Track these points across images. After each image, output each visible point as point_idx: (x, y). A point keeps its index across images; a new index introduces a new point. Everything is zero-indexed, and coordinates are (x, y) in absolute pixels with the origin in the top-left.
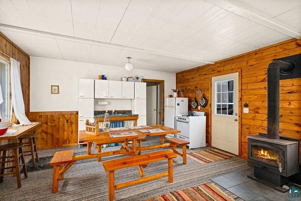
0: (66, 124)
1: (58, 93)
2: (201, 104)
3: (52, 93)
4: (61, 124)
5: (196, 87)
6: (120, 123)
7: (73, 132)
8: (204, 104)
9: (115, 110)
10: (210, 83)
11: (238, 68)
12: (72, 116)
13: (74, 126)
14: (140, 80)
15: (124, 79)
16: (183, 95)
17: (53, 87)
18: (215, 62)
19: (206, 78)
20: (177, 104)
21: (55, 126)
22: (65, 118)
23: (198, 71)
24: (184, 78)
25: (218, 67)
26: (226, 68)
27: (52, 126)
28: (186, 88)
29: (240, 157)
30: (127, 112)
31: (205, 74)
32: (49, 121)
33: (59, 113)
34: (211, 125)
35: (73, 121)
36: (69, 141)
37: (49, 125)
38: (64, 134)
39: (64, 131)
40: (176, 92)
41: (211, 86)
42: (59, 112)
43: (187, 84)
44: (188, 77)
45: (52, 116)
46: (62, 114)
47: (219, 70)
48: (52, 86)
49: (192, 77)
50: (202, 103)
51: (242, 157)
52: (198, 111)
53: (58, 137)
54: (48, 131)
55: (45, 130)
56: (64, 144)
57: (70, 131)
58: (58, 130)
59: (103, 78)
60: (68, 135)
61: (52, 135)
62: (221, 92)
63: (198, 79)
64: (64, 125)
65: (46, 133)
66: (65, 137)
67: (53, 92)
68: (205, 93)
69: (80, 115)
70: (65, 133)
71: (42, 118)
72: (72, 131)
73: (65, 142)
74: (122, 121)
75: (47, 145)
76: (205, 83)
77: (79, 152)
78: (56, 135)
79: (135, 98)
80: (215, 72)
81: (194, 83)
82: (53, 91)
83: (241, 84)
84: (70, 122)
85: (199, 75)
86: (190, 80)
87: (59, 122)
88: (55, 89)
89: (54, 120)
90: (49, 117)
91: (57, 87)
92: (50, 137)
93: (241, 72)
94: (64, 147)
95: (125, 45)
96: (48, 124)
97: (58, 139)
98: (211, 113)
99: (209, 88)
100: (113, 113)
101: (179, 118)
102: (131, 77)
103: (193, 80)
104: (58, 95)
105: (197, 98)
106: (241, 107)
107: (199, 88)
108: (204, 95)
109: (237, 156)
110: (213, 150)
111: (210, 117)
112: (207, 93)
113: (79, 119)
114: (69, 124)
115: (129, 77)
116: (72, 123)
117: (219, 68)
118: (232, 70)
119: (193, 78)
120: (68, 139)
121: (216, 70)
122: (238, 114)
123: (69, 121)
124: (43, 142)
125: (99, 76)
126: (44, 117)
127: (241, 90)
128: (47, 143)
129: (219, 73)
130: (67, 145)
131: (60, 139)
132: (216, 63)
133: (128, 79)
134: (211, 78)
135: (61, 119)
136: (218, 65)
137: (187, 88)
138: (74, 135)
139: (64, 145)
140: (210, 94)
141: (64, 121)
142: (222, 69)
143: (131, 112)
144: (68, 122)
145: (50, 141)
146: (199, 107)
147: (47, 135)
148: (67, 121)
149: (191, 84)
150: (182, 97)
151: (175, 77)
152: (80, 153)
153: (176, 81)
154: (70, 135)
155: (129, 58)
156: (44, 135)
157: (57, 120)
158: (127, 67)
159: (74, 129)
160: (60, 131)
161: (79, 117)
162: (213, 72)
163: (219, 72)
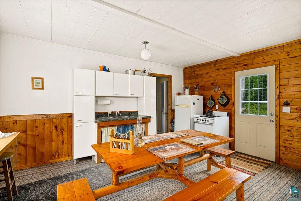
0: (54, 132)
1: (43, 88)
2: (221, 102)
3: (33, 88)
4: (47, 132)
5: (212, 84)
6: (128, 127)
7: (65, 142)
8: (224, 102)
9: (120, 111)
10: (233, 78)
11: (275, 61)
12: (63, 120)
13: (65, 134)
14: (147, 74)
15: (130, 72)
16: (197, 93)
17: (35, 80)
18: (240, 54)
19: (227, 73)
20: (193, 103)
21: (38, 135)
22: (53, 123)
23: (215, 65)
24: (194, 73)
25: (244, 60)
26: (257, 60)
27: (34, 135)
28: (198, 84)
29: (279, 164)
30: (133, 113)
31: (225, 69)
32: (28, 129)
33: (43, 116)
34: (234, 127)
35: (65, 128)
36: (59, 155)
37: (29, 134)
38: (51, 145)
39: (52, 141)
40: (188, 89)
41: (235, 82)
42: (45, 115)
43: (199, 80)
44: (201, 72)
45: (34, 121)
46: (48, 118)
47: (245, 63)
48: (33, 78)
49: (207, 71)
50: (223, 102)
51: (280, 163)
52: (216, 111)
53: (43, 151)
54: (28, 143)
55: (22, 142)
56: (52, 159)
57: (60, 140)
58: (43, 140)
59: (104, 69)
60: (58, 146)
61: (34, 149)
62: (249, 89)
63: (215, 75)
64: (51, 133)
65: (25, 146)
66: (53, 150)
67: (35, 87)
68: (226, 91)
69: (75, 118)
70: (53, 143)
71: (18, 124)
72: (63, 141)
73: (53, 156)
74: (131, 125)
75: (26, 163)
76: (226, 78)
77: (77, 171)
78: (39, 148)
79: (144, 95)
80: (240, 65)
81: (210, 79)
82: (35, 85)
83: (280, 79)
84: (60, 129)
85: (217, 69)
86: (204, 75)
87: (44, 129)
88: (37, 82)
89: (37, 127)
90: (29, 122)
91: (41, 80)
92: (30, 151)
93: (279, 65)
94: (51, 164)
95: (155, 20)
96: (27, 132)
97: (43, 153)
98: (234, 113)
99: (231, 85)
100: (117, 115)
101: (198, 120)
102: (138, 70)
103: (209, 75)
104: (42, 90)
105: (213, 96)
106: (279, 106)
107: (216, 84)
108: (224, 92)
109: (273, 162)
110: (240, 155)
111: (233, 117)
112: (229, 90)
113: (75, 125)
114: (59, 131)
115: (136, 70)
116: (63, 129)
117: (246, 61)
118: (266, 63)
119: (208, 73)
120: (57, 152)
121: (242, 63)
122: (274, 113)
123: (59, 127)
124: (19, 159)
125: (99, 66)
126: (21, 122)
127: (279, 86)
128: (26, 161)
129: (245, 67)
130: (56, 160)
131: (46, 153)
132: (242, 56)
133: (134, 71)
134: (234, 73)
135: (47, 125)
136: (245, 57)
137: (200, 84)
138: (66, 146)
139: (51, 161)
140: (233, 91)
141: (51, 127)
142: (250, 62)
143: (138, 113)
144: (57, 129)
145: (30, 158)
146: (217, 107)
147: (26, 148)
148: (56, 127)
149: (205, 80)
150: (196, 95)
151: (182, 72)
152: (79, 172)
153: (184, 77)
154: (60, 146)
155: (146, 43)
156: (21, 149)
157: (41, 127)
158: (144, 55)
159: (66, 137)
160: (45, 141)
161: (75, 121)
162: (237, 66)
163: (246, 65)
